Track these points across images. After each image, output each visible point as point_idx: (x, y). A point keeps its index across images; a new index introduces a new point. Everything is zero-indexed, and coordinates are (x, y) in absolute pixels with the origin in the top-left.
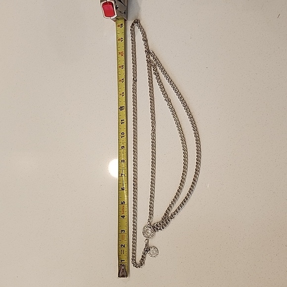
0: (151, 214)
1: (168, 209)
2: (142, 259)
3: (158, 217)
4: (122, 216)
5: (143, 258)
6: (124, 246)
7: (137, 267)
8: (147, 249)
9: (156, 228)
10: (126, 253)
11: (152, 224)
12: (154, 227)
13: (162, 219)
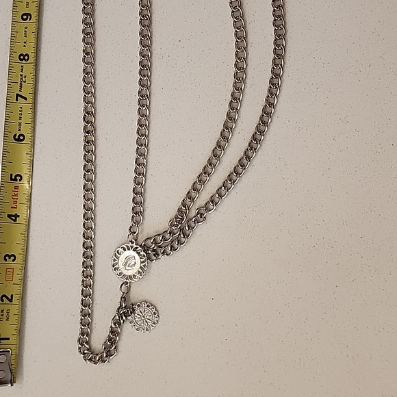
0: (138, 213)
1: (189, 195)
2: (110, 339)
3: (157, 219)
4: (9, 216)
5: (114, 335)
6: (11, 300)
7: (95, 363)
8: (126, 310)
9: (152, 250)
10: (14, 319)
11: (141, 240)
12: (145, 248)
13: (172, 225)
